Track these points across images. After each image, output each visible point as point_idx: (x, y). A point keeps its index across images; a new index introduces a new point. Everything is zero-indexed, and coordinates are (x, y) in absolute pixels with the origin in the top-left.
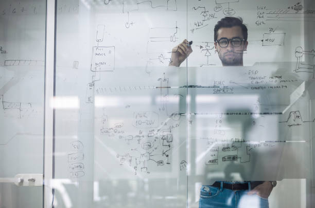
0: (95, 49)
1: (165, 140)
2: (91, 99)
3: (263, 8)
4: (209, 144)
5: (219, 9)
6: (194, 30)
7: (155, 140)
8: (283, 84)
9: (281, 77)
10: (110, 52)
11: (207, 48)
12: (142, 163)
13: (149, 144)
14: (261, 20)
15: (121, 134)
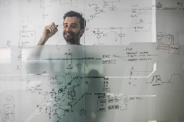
0: (22, 32)
1: (69, 95)
2: (19, 67)
3: (136, 6)
4: (99, 97)
5: (106, 6)
6: (89, 20)
7: (63, 95)
8: (149, 57)
9: (147, 53)
10: (32, 35)
11: (98, 32)
12: (54, 111)
13: (59, 98)
14: (134, 14)
15: (39, 91)
